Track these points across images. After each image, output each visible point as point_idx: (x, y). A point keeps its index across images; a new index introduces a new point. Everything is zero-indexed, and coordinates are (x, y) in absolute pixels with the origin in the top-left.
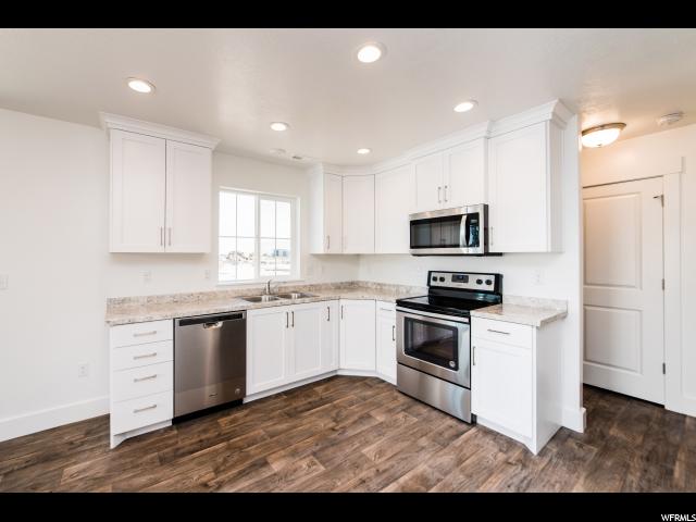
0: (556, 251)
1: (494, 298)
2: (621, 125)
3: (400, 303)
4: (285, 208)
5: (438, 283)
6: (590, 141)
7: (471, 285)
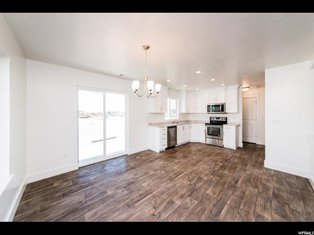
0: (238, 112)
1: (225, 123)
2: (249, 88)
3: (206, 124)
4: (174, 101)
5: (213, 120)
6: (244, 90)
7: (221, 120)
